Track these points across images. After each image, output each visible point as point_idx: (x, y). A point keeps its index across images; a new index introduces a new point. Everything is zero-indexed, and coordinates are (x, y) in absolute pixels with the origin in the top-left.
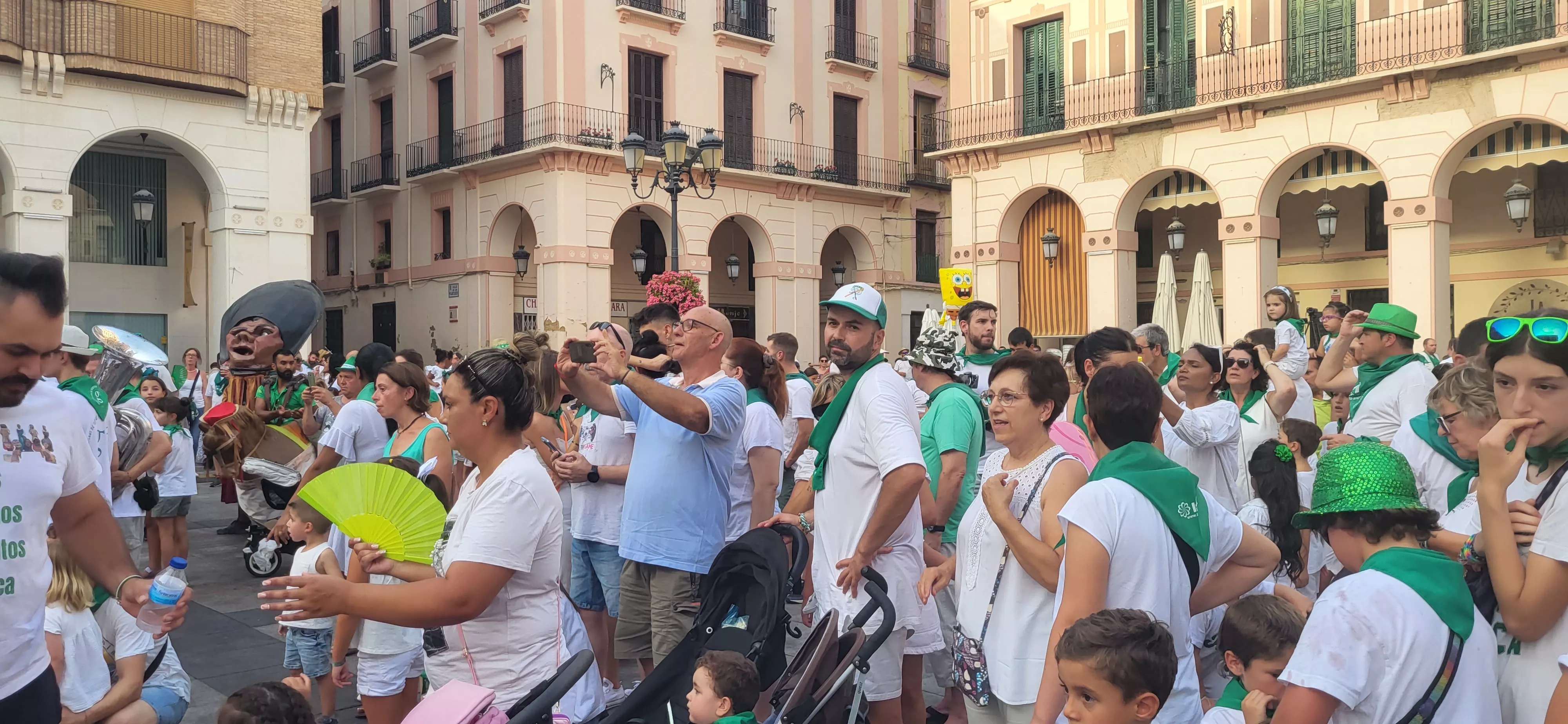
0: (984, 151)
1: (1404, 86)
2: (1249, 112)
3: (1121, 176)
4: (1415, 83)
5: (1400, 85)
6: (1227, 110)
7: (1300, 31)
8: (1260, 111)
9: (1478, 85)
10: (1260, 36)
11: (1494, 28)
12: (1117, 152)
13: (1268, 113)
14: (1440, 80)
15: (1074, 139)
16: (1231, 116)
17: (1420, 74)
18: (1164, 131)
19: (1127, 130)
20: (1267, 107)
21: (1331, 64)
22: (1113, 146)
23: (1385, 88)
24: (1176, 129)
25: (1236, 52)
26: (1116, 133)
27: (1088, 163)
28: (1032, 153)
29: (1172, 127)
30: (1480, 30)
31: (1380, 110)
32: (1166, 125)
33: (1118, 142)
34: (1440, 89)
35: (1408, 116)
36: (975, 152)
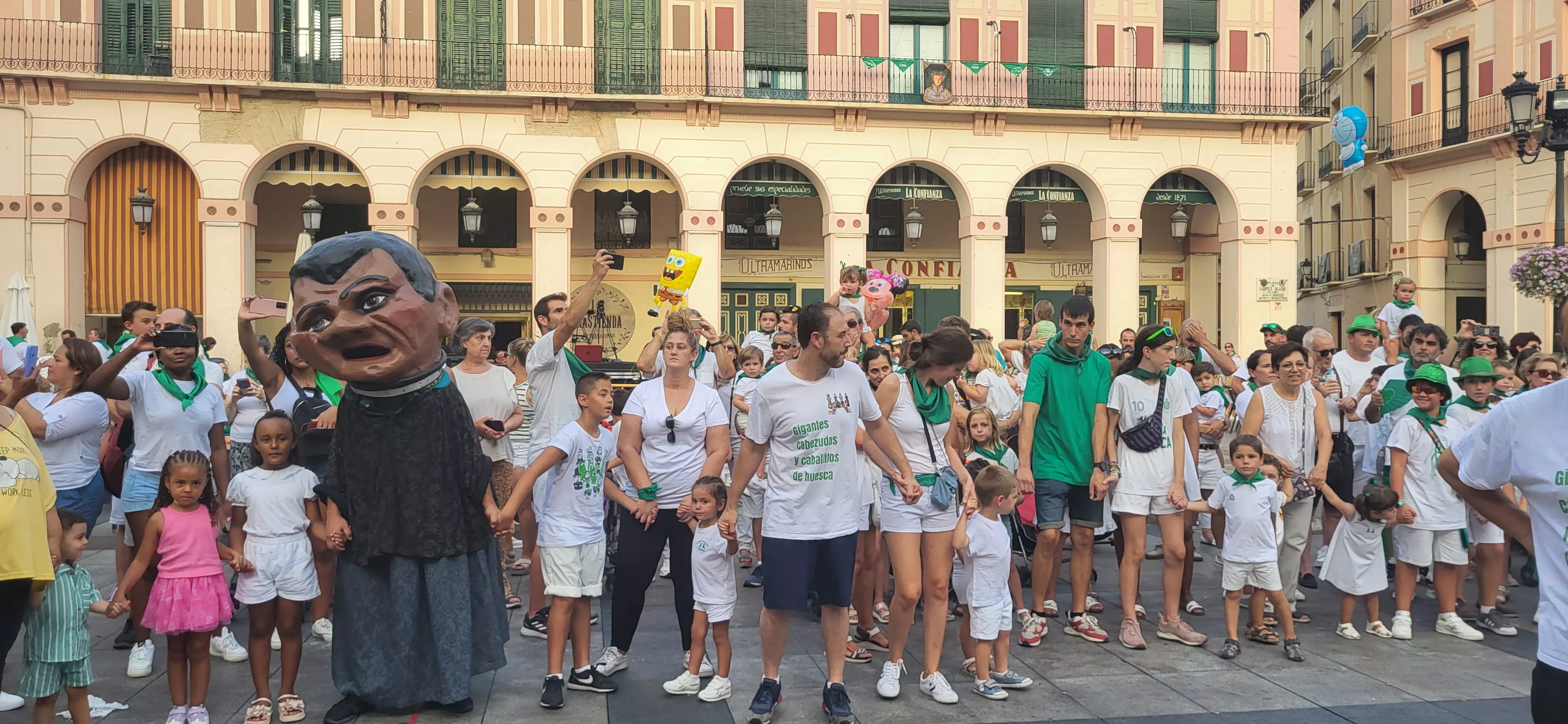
0: (50, 81)
1: (550, 108)
2: (406, 102)
3: (250, 142)
4: (559, 108)
5: (547, 107)
6: (383, 95)
7: (451, 35)
8: (414, 103)
9: (606, 120)
10: (414, 31)
11: (614, 75)
12: (245, 115)
13: (422, 107)
14: (576, 109)
15: (190, 91)
16: (386, 102)
17: (565, 100)
18: (305, 103)
19: (259, 94)
20: (421, 101)
21: (479, 74)
22: (241, 109)
23: (534, 106)
24: (320, 103)
25: (389, 41)
26: (246, 94)
27: (205, 121)
28: (121, 95)
29: (316, 100)
30: (604, 73)
31: (528, 125)
32: (309, 97)
33: (247, 105)
34: (576, 117)
35: (549, 135)
36: (35, 80)
